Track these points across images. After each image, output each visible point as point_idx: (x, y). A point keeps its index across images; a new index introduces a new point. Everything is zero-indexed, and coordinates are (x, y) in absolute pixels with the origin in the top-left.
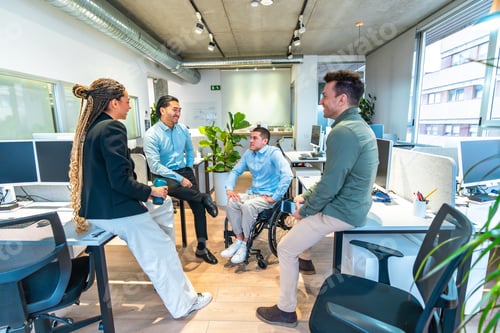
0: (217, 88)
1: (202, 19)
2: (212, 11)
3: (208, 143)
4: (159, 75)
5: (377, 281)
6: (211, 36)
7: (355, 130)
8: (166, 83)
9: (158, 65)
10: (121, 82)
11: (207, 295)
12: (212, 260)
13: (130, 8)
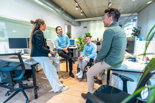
0: (85, 27)
1: (78, 5)
2: (81, 2)
3: (79, 42)
4: (69, 24)
5: (122, 90)
6: (82, 10)
7: (114, 30)
8: (71, 26)
9: (68, 21)
10: (44, 20)
11: (67, 87)
12: (73, 77)
13: (58, 4)
